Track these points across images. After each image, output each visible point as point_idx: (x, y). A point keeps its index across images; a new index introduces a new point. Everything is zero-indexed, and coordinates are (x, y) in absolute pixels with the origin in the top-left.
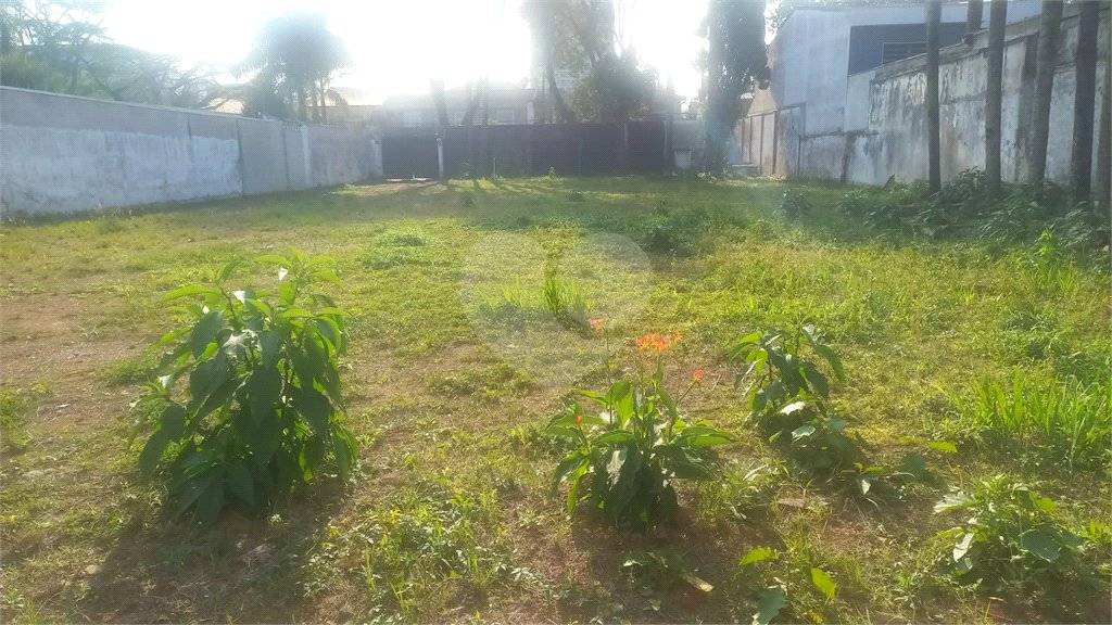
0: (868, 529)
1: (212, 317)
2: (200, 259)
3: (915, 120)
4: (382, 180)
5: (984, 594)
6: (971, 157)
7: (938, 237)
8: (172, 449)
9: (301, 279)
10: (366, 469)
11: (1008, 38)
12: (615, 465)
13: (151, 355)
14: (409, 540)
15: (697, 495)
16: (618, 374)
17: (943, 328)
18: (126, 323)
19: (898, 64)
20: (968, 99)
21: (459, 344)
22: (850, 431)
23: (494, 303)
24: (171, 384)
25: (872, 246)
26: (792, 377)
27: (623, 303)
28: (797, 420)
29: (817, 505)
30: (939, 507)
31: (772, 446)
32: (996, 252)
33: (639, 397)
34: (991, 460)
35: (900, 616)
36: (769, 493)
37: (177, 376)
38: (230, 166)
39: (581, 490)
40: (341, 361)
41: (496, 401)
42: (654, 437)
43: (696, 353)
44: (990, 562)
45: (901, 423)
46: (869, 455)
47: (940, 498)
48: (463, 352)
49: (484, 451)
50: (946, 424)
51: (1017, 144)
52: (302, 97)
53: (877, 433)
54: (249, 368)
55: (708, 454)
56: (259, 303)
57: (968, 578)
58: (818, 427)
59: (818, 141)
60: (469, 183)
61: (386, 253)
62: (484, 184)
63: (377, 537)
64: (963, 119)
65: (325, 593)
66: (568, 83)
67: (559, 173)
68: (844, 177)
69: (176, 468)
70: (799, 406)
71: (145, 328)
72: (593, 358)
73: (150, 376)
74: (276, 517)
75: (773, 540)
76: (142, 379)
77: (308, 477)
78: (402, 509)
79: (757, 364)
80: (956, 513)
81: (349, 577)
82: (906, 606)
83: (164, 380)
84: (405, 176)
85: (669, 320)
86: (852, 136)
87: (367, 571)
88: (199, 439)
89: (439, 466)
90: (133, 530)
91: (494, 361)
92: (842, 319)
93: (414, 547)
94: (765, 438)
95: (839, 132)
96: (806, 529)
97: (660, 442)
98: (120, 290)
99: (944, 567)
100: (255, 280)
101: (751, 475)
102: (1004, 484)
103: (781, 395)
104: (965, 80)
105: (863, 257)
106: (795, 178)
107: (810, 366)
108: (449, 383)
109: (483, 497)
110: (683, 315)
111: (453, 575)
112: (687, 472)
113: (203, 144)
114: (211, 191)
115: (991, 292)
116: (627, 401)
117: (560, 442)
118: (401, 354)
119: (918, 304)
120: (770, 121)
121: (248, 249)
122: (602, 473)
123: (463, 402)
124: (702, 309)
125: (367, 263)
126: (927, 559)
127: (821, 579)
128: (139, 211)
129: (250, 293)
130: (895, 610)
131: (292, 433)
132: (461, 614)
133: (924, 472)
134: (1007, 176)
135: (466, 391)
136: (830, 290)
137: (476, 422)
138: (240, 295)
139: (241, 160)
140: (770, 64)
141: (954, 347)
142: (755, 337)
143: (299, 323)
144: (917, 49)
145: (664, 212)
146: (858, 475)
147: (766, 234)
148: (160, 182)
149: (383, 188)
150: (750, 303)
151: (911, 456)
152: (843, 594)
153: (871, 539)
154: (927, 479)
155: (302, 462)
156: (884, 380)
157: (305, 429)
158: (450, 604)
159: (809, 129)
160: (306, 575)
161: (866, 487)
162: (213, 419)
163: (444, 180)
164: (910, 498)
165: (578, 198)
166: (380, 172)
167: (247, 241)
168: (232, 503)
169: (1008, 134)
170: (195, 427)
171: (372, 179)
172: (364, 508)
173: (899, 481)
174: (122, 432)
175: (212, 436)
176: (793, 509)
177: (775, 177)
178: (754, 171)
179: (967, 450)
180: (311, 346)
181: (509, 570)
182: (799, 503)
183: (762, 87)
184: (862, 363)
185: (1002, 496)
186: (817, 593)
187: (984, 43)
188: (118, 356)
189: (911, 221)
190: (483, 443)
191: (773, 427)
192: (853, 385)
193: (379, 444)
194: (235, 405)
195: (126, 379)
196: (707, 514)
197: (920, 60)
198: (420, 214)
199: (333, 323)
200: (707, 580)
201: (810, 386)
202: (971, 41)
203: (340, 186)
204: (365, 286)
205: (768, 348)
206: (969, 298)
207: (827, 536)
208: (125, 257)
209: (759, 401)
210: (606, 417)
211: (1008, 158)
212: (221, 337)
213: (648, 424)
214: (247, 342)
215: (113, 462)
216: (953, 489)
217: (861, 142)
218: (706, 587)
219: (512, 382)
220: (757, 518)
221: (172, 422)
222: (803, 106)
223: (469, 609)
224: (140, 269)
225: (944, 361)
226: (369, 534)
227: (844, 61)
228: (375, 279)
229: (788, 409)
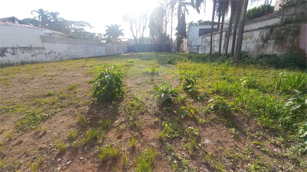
0: (199, 104)
1: (103, 73)
2: (101, 65)
3: (208, 44)
4: (128, 53)
5: (215, 113)
6: (217, 50)
7: (211, 62)
8: (98, 92)
9: (116, 67)
10: (126, 95)
11: (223, 31)
12: (163, 95)
13: (94, 79)
14: (133, 106)
15: (174, 99)
16: (163, 82)
17: (211, 75)
18: (90, 74)
19: (206, 35)
20: (217, 40)
21: (139, 77)
22: (197, 90)
23: (144, 72)
24: (97, 83)
25: (201, 63)
26: (189, 82)
27: (164, 71)
28: (189, 88)
29: (192, 100)
30: (209, 101)
31: (186, 92)
32: (219, 64)
33: (166, 85)
34: (217, 94)
35: (203, 116)
36: (185, 99)
37: (98, 82)
38: (104, 51)
39: (158, 99)
40: (122, 80)
41: (145, 86)
42: (168, 91)
43: (175, 79)
44: (216, 108)
45: (204, 89)
46: (199, 93)
47: (209, 99)
48: (140, 79)
49: (143, 93)
50: (211, 89)
51: (224, 47)
52: (115, 40)
53: (201, 90)
54: (108, 81)
55: (176, 93)
56: (109, 71)
57: (213, 110)
58: (192, 89)
59: (194, 47)
60: (141, 53)
61: (128, 64)
62: (143, 53)
63: (128, 105)
64: (216, 44)
65: (121, 113)
66: (155, 37)
67: (154, 52)
68: (197, 53)
69: (99, 95)
70: (190, 86)
71: (93, 75)
72: (159, 79)
73: (94, 82)
74: (113, 102)
75: (185, 105)
76: (93, 83)
77: (118, 96)
78: (131, 101)
79: (184, 80)
80: (211, 102)
81: (124, 110)
82: (204, 114)
83: (96, 83)
84: (131, 52)
85: (171, 74)
86: (199, 46)
87: (127, 110)
88: (102, 91)
89: (137, 95)
90: (93, 104)
91: (145, 80)
92: (196, 74)
93: (133, 107)
94: (185, 91)
95: (197, 46)
96: (190, 104)
97: (169, 92)
98: (89, 69)
99: (209, 109)
100: (109, 68)
101: (182, 96)
102: (219, 97)
103: (187, 85)
104: (216, 37)
105: (200, 65)
106: (190, 53)
107: (191, 81)
108: (138, 83)
109: (143, 100)
110: (173, 73)
111: (139, 110)
112: (173, 96)
113: (100, 47)
114: (102, 55)
115: (218, 70)
116: (165, 86)
117: (155, 92)
118: (131, 79)
119: (207, 72)
120: (186, 44)
121: (108, 63)
122: (161, 96)
123: (140, 86)
124: (176, 72)
125: (125, 65)
126: (207, 108)
127: (192, 111)
128: (91, 58)
129: (108, 70)
130: (202, 115)
131: (115, 90)
132: (140, 115)
133: (207, 96)
134: (222, 52)
135: (141, 84)
136: (195, 70)
137: (142, 89)
138: (107, 70)
139: (106, 50)
140: (187, 35)
141: (212, 78)
142: (183, 76)
143: (115, 74)
144: (209, 32)
145: (170, 58)
146: (197, 96)
147: (185, 61)
148: (94, 53)
149: (127, 54)
150: (183, 72)
151: (205, 93)
152: (195, 113)
153: (199, 105)
154: (208, 97)
155: (117, 94)
156: (202, 83)
157: (117, 90)
158: (139, 114)
159: (192, 45)
160: (118, 110)
161: (199, 98)
162: (104, 88)
163: (137, 53)
164: (205, 99)
165: (157, 55)
166: (127, 52)
167: (107, 62)
168: (107, 100)
169: (222, 46)
170: (101, 89)
171: (126, 53)
172: (126, 101)
173: (203, 97)
174: (90, 90)
175: (103, 91)
176: (188, 101)
177: (187, 52)
178: (184, 52)
179: (213, 93)
180: (117, 78)
181: (147, 110)
182: (189, 100)
183: (185, 38)
184: (199, 80)
185: (219, 99)
186: (191, 113)
187: (220, 31)
188: (89, 79)
189: (207, 59)
190: (143, 92)
191: (186, 89)
192: (198, 83)
193: (128, 92)
194: (107, 86)
195: (91, 83)
196: (176, 102)
197: (210, 34)
198: (133, 58)
199: (120, 74)
200: (176, 111)
201: (192, 83)
202: (217, 31)
203: (121, 54)
204: (125, 69)
205: (185, 78)
206: (215, 71)
207: (193, 105)
208: (90, 65)
209: (184, 86)
210: (161, 88)
211: (222, 50)
212: (104, 76)
213: (168, 89)
214: (108, 77)
215: (89, 95)
216: (211, 98)
217: (200, 47)
218: (176, 112)
219: (147, 83)
220: (183, 102)
221: (98, 89)
222: (192, 41)
223: (142, 115)
224: (92, 66)
225: (211, 80)
226: (127, 105)
227: (198, 34)
228: (127, 68)
229: (188, 87)
